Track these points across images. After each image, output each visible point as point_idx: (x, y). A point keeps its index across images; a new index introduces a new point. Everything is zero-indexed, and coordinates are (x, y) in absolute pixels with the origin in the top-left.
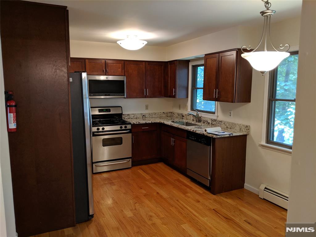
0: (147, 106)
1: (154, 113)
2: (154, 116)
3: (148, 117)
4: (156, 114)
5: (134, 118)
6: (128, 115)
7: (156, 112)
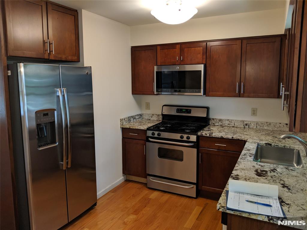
0: (254, 111)
1: (267, 123)
2: (265, 128)
3: (255, 127)
4: (270, 124)
5: (229, 126)
6: (220, 120)
7: (272, 121)
